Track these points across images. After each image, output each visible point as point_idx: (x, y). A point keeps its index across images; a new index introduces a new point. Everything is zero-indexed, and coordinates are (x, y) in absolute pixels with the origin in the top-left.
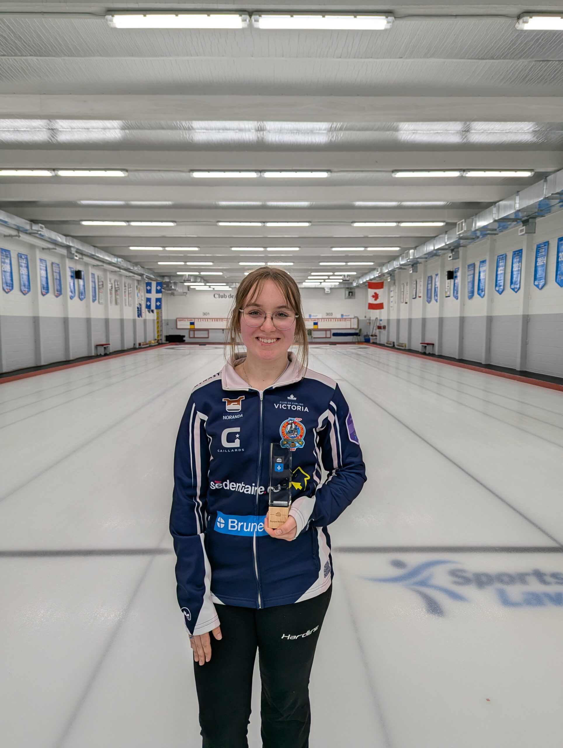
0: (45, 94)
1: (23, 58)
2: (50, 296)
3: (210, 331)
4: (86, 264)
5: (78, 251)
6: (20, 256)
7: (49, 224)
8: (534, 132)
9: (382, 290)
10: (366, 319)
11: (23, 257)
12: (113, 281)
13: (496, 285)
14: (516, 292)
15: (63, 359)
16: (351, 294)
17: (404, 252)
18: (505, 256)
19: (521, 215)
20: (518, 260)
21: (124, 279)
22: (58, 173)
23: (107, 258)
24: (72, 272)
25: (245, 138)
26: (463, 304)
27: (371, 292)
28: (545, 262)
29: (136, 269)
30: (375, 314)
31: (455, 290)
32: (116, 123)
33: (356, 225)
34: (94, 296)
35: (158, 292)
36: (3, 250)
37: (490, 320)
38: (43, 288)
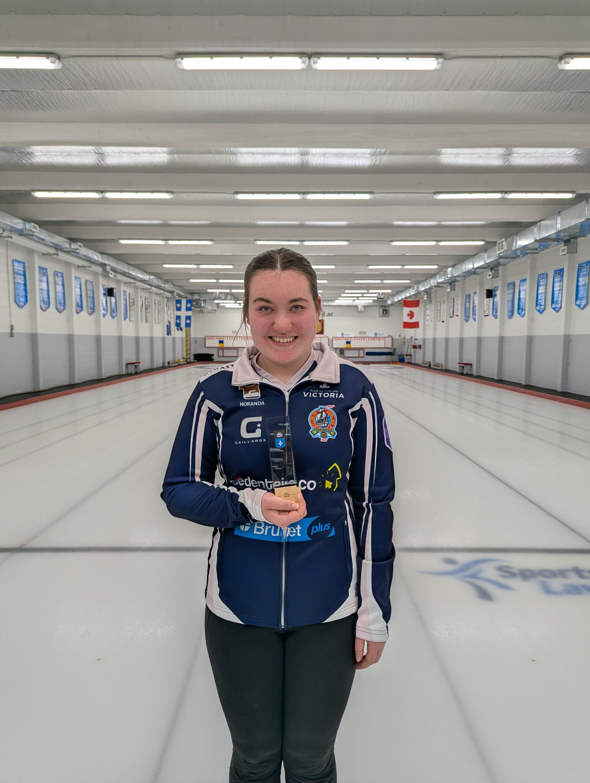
0: (102, 122)
1: (87, 91)
2: (84, 313)
3: (239, 349)
4: (118, 282)
5: (113, 269)
6: (56, 274)
7: (88, 243)
8: (576, 155)
9: (417, 308)
10: (400, 338)
11: (59, 275)
12: (143, 299)
13: (537, 305)
14: (557, 312)
15: (96, 378)
16: (385, 312)
17: (442, 270)
18: (546, 275)
19: (562, 234)
20: (559, 279)
21: (154, 297)
22: (105, 195)
23: (140, 276)
24: (104, 290)
25: (290, 161)
26: (502, 324)
27: (407, 310)
28: (587, 281)
29: (168, 286)
30: (410, 333)
31: (494, 309)
32: (165, 149)
33: (395, 243)
34: (126, 314)
35: (188, 309)
36: (41, 268)
37: (530, 339)
38: (78, 306)
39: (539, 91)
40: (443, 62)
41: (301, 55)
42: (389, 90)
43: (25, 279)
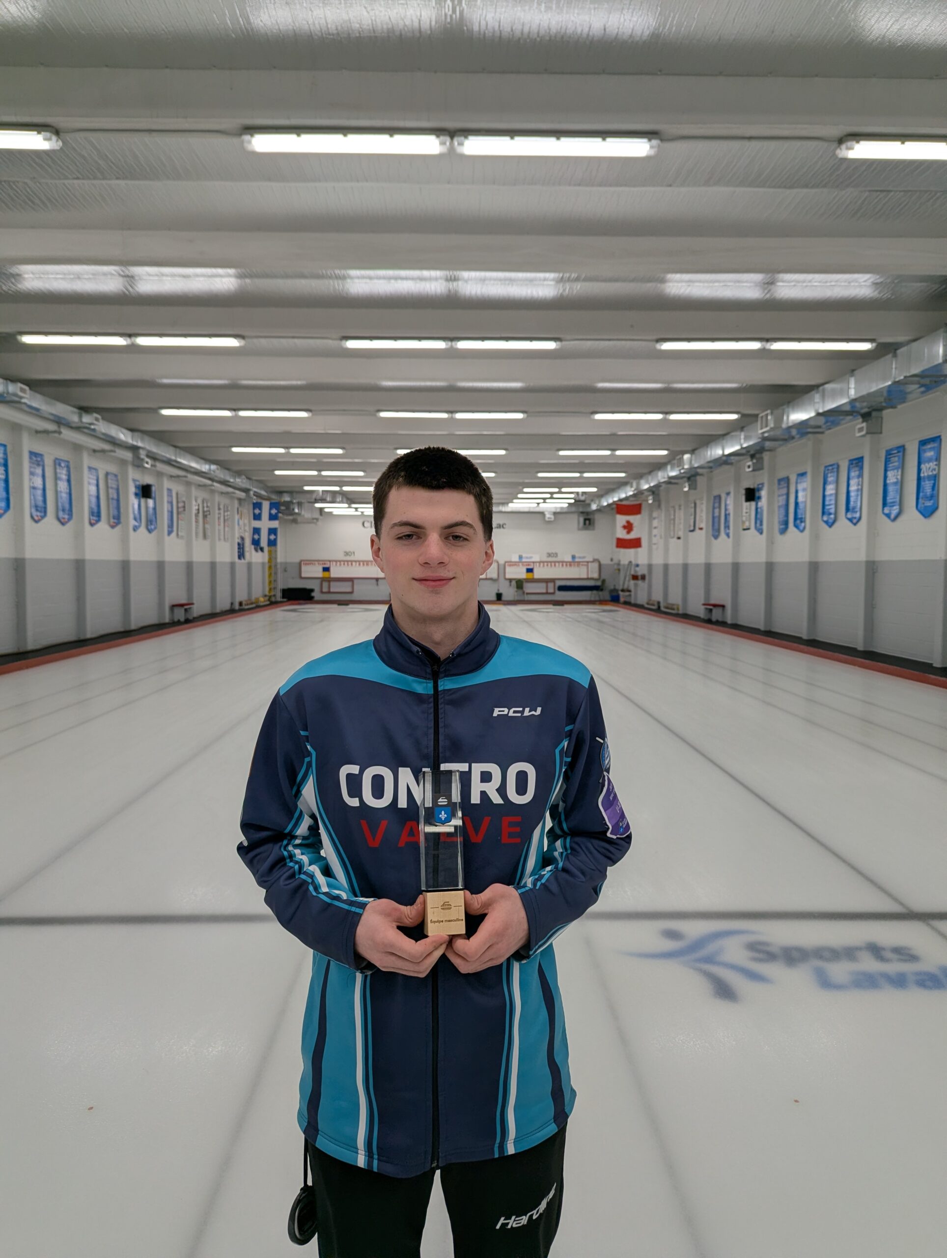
0: (129, 229)
1: (104, 182)
2: (103, 525)
3: (355, 581)
4: (160, 474)
5: (150, 454)
6: (57, 462)
7: (111, 414)
8: (875, 284)
9: (638, 517)
10: (613, 563)
11: (63, 465)
12: (200, 501)
13: (823, 513)
14: (855, 524)
15: (120, 629)
16: (587, 522)
17: (674, 458)
18: (836, 466)
19: (858, 405)
20: (857, 473)
21: (217, 498)
22: (135, 341)
23: (194, 465)
24: (136, 487)
25: (429, 291)
26: (771, 542)
27: (621, 520)
28: (899, 477)
29: (240, 481)
30: (627, 556)
31: (758, 519)
32: (231, 271)
33: (598, 417)
34: (171, 526)
35: (272, 517)
36: (32, 454)
37: (814, 568)
38: (92, 513)
39: (813, 187)
40: (659, 146)
41: (438, 133)
42: (579, 185)
43: (6, 471)
